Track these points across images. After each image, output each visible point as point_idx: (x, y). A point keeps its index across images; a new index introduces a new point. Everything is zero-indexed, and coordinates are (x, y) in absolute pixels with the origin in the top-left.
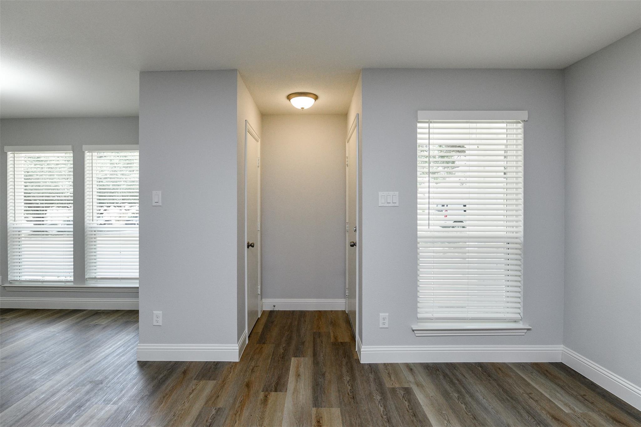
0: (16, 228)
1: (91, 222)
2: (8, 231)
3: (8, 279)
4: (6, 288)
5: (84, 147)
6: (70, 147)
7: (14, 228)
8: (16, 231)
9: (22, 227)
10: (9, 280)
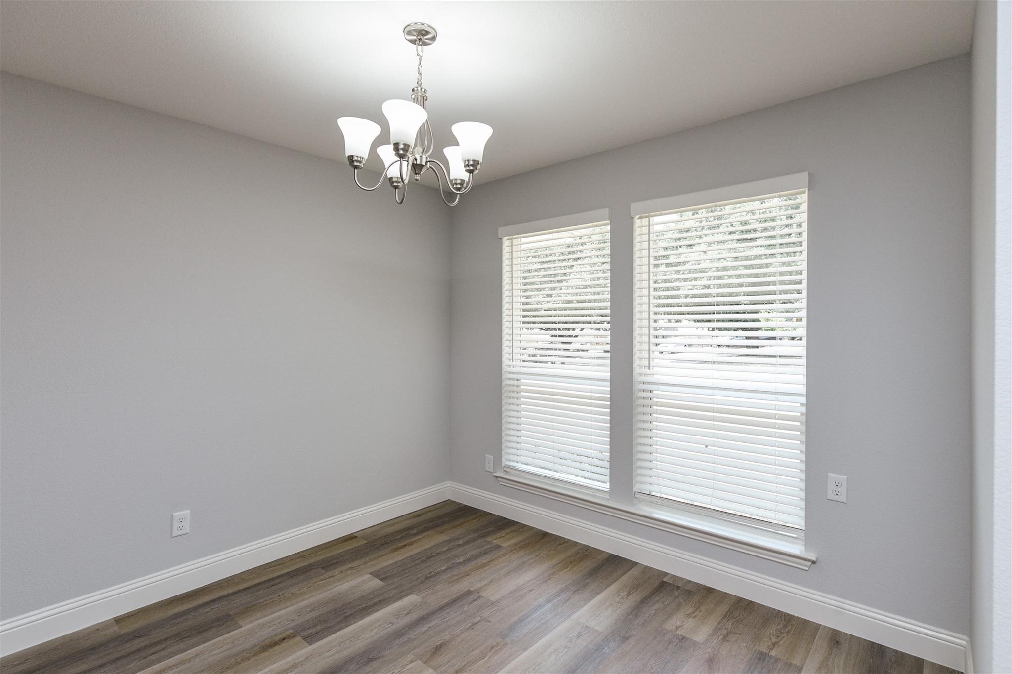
0: (513, 373)
1: (646, 371)
2: (503, 378)
3: (501, 464)
4: (499, 479)
5: (634, 207)
6: (606, 211)
7: (510, 373)
8: (513, 379)
9: (523, 372)
10: (503, 465)
